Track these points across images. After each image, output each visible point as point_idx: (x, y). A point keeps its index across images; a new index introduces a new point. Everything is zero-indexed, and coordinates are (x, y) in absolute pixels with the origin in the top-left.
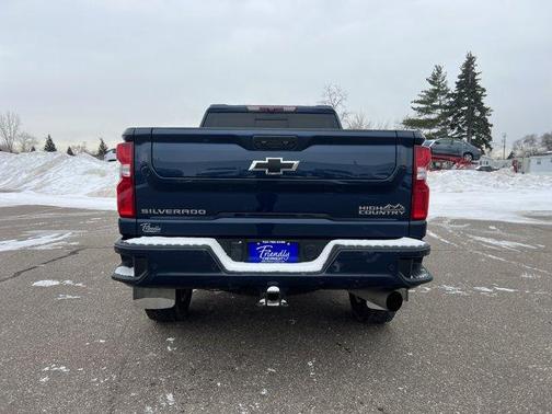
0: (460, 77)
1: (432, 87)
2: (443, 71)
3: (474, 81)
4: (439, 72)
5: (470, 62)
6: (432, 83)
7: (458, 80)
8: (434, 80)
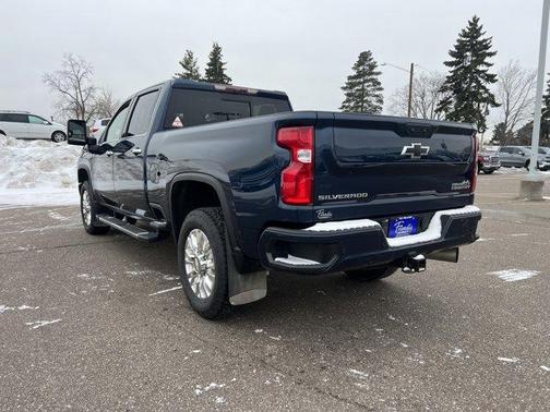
0: (209, 64)
1: (185, 71)
2: (194, 56)
3: (221, 70)
4: (191, 57)
5: (216, 53)
6: (184, 67)
7: (208, 67)
8: (187, 63)
